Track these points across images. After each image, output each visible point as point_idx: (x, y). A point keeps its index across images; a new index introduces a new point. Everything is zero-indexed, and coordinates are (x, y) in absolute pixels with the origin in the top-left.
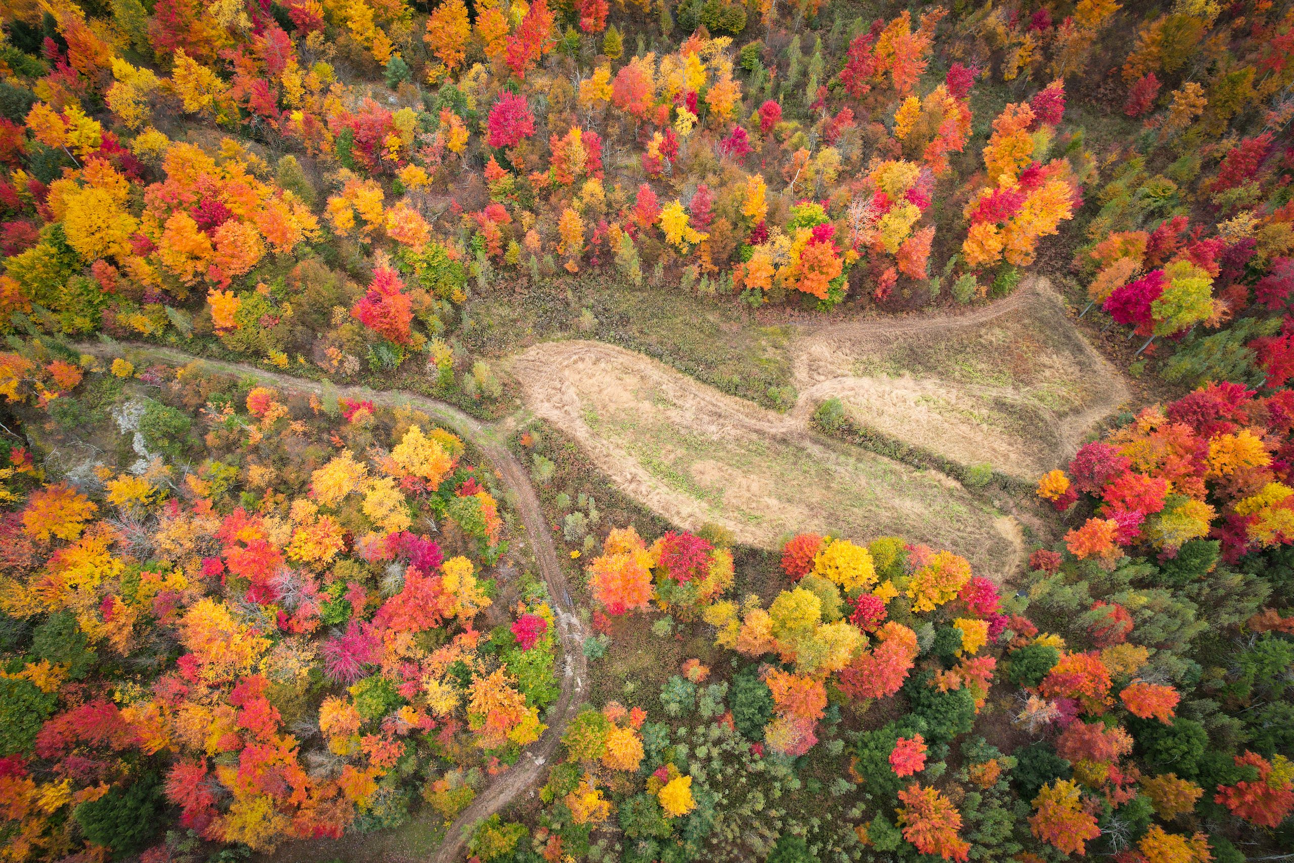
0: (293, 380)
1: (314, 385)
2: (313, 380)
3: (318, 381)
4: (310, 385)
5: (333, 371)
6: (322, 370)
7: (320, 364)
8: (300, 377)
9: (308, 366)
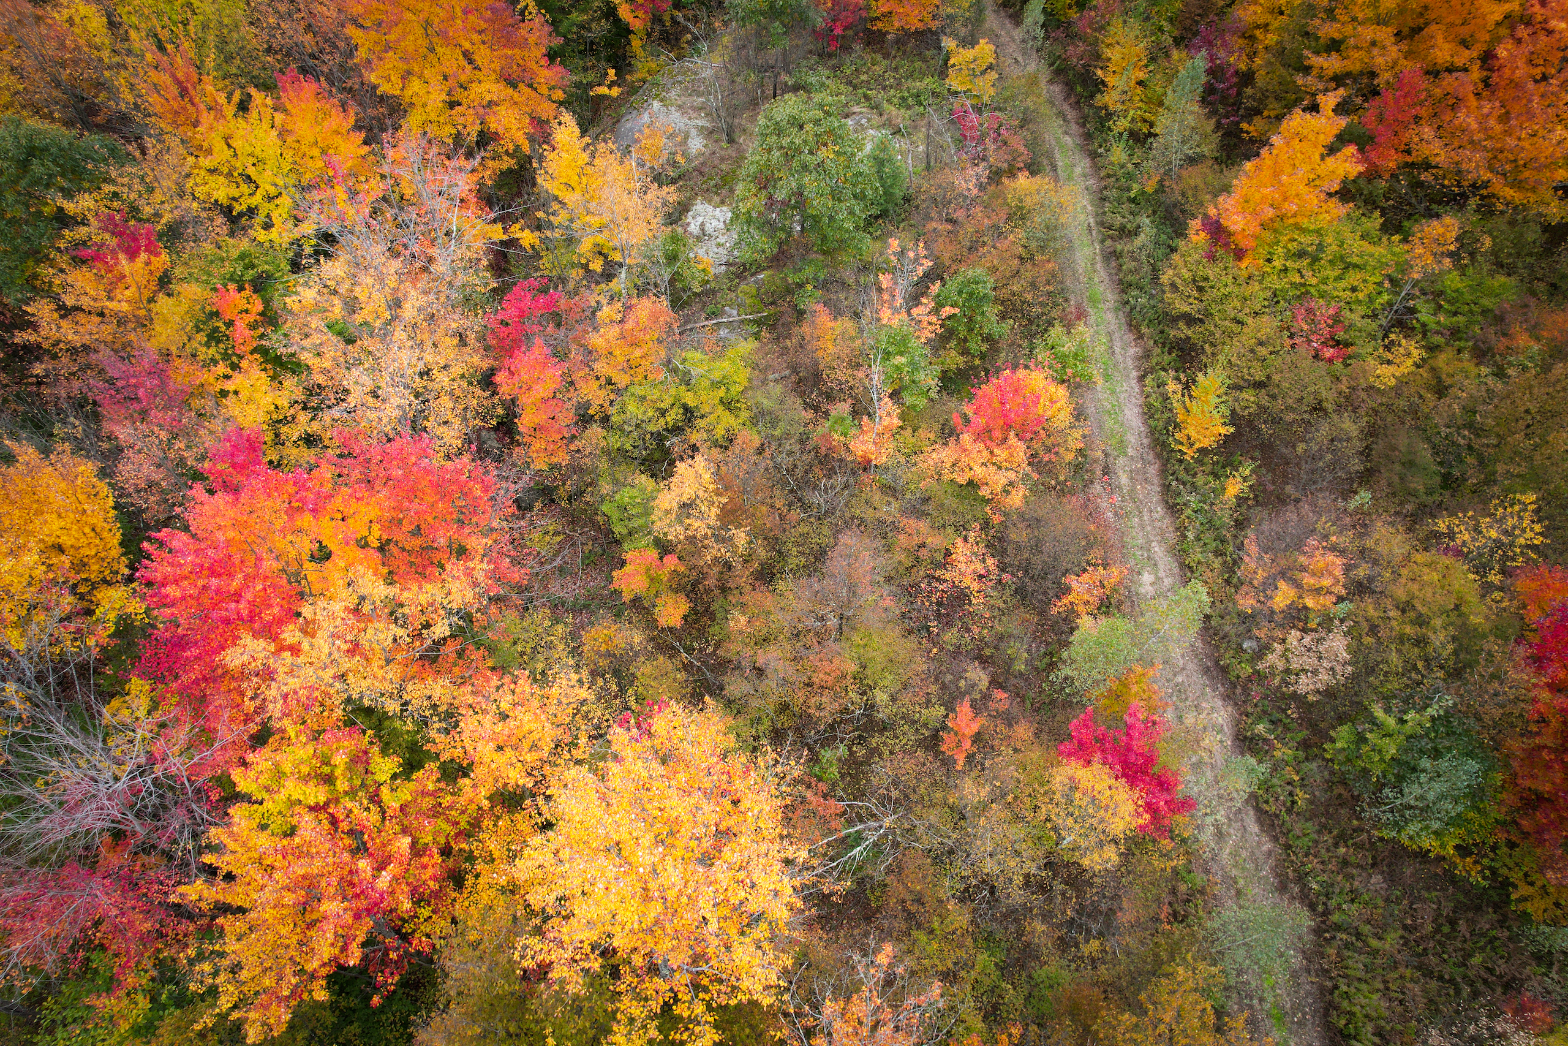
0: (1151, 494)
1: (1166, 563)
2: (1180, 553)
3: (1187, 571)
4: (1158, 550)
5: (1246, 603)
6: (1231, 568)
7: (1252, 548)
8: (1174, 509)
9: (1225, 517)
